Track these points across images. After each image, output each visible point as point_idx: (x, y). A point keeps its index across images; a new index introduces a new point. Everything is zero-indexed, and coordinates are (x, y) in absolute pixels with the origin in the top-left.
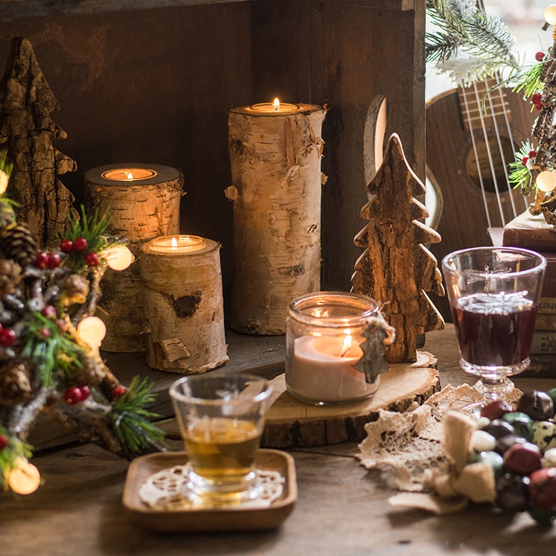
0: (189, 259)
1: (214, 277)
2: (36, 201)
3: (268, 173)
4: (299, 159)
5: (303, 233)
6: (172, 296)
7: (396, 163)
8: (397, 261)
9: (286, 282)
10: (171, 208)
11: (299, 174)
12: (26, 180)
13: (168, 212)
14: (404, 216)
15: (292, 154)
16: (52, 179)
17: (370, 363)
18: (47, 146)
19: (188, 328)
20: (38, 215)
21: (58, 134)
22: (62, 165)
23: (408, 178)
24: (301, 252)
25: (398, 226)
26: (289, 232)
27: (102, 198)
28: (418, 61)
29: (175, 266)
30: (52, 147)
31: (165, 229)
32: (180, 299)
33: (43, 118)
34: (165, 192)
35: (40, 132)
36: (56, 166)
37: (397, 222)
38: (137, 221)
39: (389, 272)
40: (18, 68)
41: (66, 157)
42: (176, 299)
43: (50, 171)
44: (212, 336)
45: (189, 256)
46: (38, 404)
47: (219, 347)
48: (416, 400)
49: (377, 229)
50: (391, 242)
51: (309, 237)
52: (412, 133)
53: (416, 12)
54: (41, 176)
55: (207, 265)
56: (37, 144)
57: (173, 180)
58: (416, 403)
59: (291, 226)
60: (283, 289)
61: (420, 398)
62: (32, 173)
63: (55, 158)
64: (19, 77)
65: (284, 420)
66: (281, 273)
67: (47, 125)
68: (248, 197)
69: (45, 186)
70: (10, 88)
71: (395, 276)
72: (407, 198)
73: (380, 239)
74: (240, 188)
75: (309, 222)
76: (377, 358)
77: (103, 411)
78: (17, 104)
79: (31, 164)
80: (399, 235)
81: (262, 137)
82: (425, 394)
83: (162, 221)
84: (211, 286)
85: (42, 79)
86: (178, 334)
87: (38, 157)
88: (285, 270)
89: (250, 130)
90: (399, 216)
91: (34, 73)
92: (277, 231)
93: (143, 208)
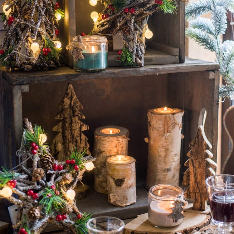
0: (121, 166)
1: (131, 173)
2: (73, 140)
3: (158, 135)
4: (170, 131)
5: (171, 157)
6: (114, 178)
7: (200, 137)
8: (199, 173)
9: (163, 174)
10: (122, 145)
11: (170, 136)
12: (69, 133)
13: (121, 146)
14: (202, 157)
15: (167, 129)
16: (79, 132)
17: (175, 215)
18: (77, 121)
19: (120, 190)
20: (73, 145)
21: (81, 117)
22: (83, 128)
23: (204, 143)
24: (170, 163)
25: (200, 160)
26: (165, 157)
27: (98, 140)
28: (216, 97)
29: (116, 168)
30: (79, 122)
31: (119, 152)
32: (117, 180)
33: (76, 112)
34: (120, 139)
35: (75, 116)
36: (80, 128)
37: (199, 159)
38: (109, 149)
39: (196, 177)
40: (67, 94)
41: (85, 125)
42: (116, 180)
43: (78, 130)
44: (129, 194)
45: (121, 165)
46: (45, 220)
47: (132, 198)
48: (195, 229)
49: (192, 160)
50: (197, 166)
51: (174, 158)
52: (213, 124)
53: (215, 80)
54: (74, 131)
55: (128, 169)
56: (73, 121)
57: (123, 135)
58: (195, 230)
59: (166, 154)
60: (162, 177)
61: (197, 228)
62: (71, 130)
63: (80, 125)
64: (68, 97)
65: (142, 232)
66: (162, 171)
67: (77, 114)
68: (152, 142)
69: (76, 135)
70: (64, 101)
71: (198, 178)
72: (203, 150)
73: (193, 164)
74: (149, 139)
75: (174, 153)
76: (179, 213)
77: (71, 223)
78: (67, 107)
79: (71, 127)
80: (200, 164)
81: (156, 122)
82: (200, 227)
83: (118, 149)
84: (129, 176)
85: (76, 98)
86: (116, 192)
87: (74, 125)
88: (163, 170)
89: (153, 119)
90: (200, 157)
91: (73, 96)
92: (161, 156)
93: (111, 145)
